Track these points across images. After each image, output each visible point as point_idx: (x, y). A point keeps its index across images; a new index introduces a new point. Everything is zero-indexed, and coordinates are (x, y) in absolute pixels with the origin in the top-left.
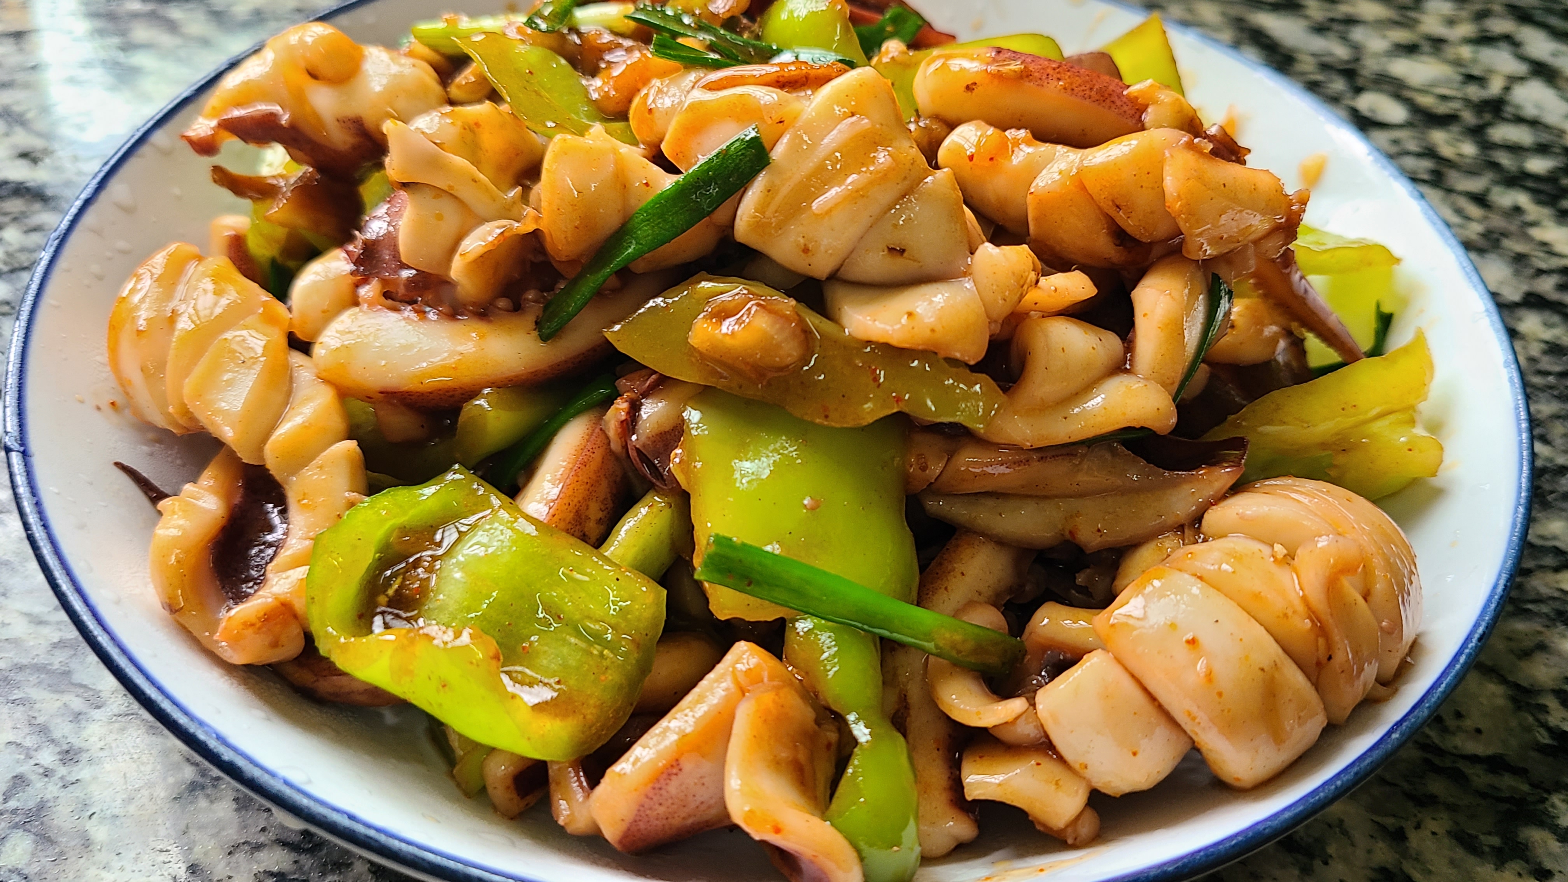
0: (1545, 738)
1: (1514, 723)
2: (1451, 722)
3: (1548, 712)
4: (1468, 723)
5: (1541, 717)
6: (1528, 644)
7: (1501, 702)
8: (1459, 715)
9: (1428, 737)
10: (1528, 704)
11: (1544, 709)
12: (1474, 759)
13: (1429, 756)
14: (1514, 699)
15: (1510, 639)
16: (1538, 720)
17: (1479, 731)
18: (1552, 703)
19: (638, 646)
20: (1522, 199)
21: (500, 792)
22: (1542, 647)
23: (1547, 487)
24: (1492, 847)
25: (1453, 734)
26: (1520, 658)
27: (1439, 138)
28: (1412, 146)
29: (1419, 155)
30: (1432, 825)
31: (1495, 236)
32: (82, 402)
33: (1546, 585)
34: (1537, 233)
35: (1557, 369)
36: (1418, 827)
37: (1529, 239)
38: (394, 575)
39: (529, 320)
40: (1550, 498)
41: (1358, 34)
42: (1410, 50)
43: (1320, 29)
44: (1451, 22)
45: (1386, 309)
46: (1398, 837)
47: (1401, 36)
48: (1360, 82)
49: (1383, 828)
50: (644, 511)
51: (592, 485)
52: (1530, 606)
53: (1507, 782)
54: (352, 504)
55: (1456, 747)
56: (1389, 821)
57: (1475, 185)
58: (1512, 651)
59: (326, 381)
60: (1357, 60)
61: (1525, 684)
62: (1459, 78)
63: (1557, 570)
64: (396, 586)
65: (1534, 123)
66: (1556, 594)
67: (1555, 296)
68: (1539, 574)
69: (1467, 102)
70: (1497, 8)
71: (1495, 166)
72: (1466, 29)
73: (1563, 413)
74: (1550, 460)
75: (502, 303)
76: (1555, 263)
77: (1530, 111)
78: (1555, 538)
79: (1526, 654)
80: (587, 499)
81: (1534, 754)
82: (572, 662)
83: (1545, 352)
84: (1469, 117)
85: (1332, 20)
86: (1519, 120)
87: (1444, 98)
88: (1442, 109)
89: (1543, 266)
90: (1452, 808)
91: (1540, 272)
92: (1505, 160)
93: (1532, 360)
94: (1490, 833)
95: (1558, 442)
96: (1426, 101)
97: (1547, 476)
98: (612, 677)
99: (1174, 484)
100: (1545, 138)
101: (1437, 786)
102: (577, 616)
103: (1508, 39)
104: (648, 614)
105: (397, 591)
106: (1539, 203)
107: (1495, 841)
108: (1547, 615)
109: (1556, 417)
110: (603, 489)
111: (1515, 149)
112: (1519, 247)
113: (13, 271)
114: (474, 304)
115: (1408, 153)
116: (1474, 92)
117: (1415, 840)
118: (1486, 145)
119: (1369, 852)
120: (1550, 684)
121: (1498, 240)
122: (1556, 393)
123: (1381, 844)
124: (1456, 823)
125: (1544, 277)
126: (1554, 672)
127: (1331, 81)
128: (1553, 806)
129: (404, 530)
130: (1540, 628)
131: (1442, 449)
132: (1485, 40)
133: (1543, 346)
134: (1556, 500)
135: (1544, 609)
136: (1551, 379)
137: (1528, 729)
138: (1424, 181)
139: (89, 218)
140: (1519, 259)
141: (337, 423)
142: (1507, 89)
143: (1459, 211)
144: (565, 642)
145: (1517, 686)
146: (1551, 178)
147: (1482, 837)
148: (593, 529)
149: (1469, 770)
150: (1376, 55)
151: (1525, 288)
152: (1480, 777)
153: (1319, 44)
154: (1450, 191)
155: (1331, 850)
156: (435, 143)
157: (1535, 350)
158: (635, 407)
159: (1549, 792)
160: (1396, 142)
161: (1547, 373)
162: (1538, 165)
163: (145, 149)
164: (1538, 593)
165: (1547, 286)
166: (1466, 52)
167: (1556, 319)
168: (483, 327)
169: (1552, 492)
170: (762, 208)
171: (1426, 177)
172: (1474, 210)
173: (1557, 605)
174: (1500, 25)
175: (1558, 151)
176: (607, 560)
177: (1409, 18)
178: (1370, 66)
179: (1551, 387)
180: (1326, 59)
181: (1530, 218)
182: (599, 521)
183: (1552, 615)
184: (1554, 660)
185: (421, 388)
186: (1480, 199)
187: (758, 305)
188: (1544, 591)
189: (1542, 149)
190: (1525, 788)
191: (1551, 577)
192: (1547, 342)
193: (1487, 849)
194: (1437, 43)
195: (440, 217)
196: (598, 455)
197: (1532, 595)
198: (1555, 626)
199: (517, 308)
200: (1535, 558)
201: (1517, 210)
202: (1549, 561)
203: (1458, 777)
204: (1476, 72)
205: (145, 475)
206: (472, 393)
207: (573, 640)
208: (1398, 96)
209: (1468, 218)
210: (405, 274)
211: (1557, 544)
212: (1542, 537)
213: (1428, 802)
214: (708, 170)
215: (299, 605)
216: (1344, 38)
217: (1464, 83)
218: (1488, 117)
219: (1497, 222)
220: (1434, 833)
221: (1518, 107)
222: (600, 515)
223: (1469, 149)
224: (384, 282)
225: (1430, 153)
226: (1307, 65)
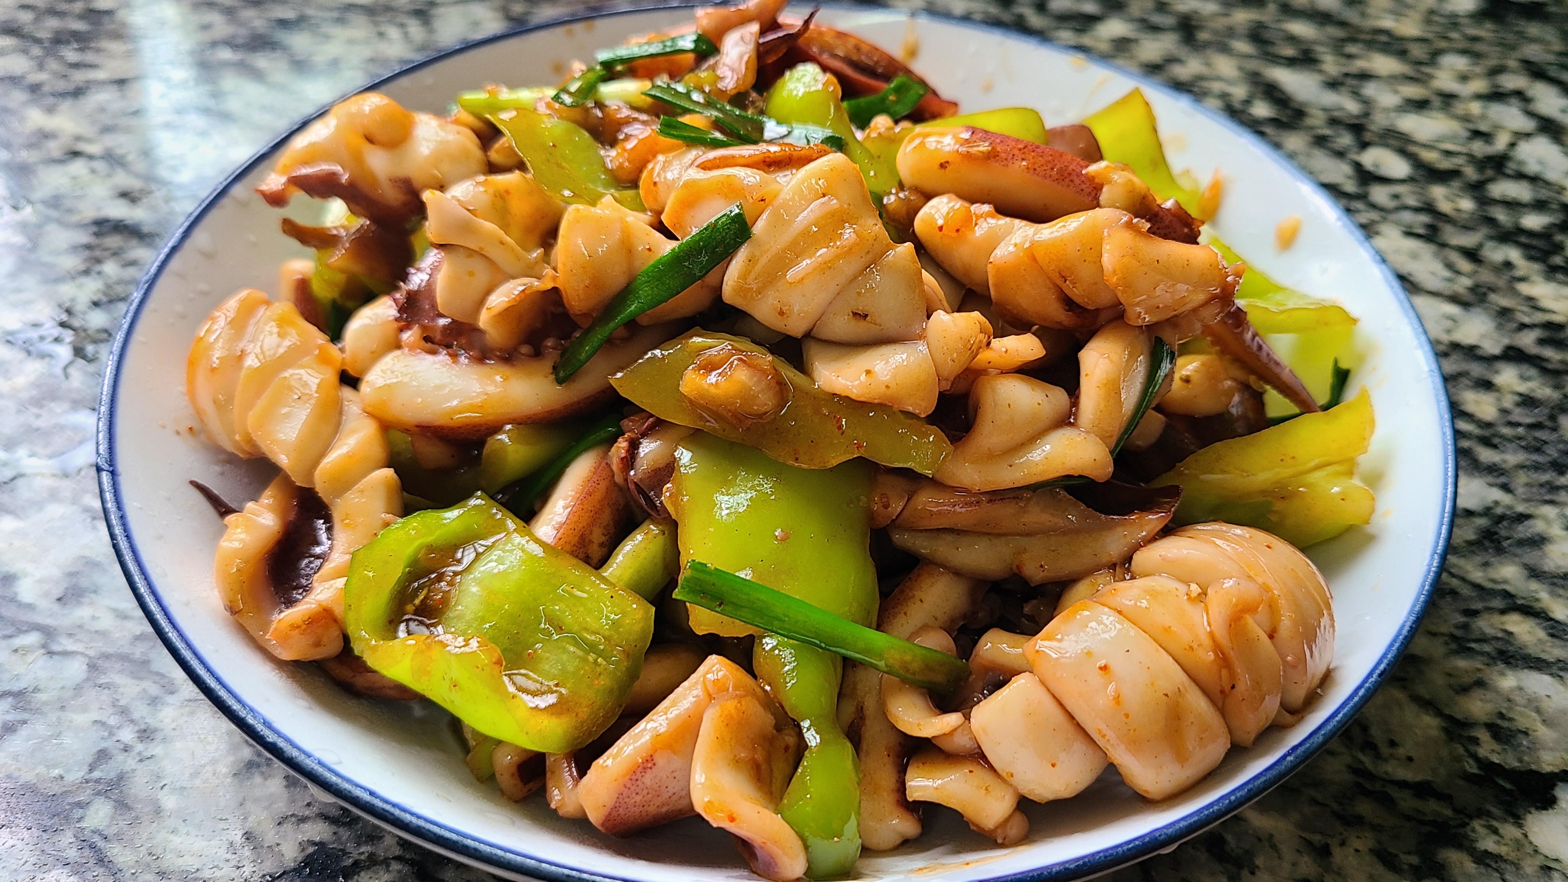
0: (1472, 768)
1: (1444, 753)
2: (1385, 750)
3: (1478, 744)
4: (1401, 751)
5: (1472, 748)
6: (1467, 680)
7: (1435, 733)
8: (1393, 744)
9: (1361, 762)
10: (1460, 736)
11: (1476, 741)
12: (1403, 784)
13: (1361, 780)
14: (1446, 730)
15: (1450, 675)
16: (1467, 751)
17: (1410, 759)
18: (1484, 736)
19: (628, 655)
20: (1514, 254)
21: (506, 779)
22: (1481, 684)
23: (1503, 533)
24: (1411, 865)
25: (1386, 760)
26: (1457, 692)
27: (1439, 193)
28: (1412, 201)
29: (1417, 210)
30: (1357, 844)
31: (1484, 290)
32: (164, 427)
33: (1492, 626)
34: (1524, 288)
35: (1528, 420)
36: (1343, 844)
37: (1515, 293)
38: (421, 587)
39: (547, 365)
40: (1505, 544)
41: (1370, 90)
42: (1420, 105)
43: (1333, 84)
44: (1464, 78)
45: (1344, 365)
46: (1323, 853)
47: (1413, 91)
48: (1368, 137)
49: (1309, 843)
50: (639, 537)
51: (596, 514)
52: (1473, 645)
53: (1433, 807)
54: (387, 525)
55: (1386, 773)
56: (1316, 838)
57: (1468, 240)
58: (1451, 686)
59: (371, 415)
60: (1367, 115)
61: (1459, 716)
62: (1466, 134)
63: (1503, 612)
64: (421, 597)
65: (1534, 179)
66: (1500, 635)
67: (1535, 350)
68: (1486, 616)
69: (1472, 158)
70: (1512, 63)
71: (1491, 221)
72: (1479, 85)
73: (1528, 463)
74: (1510, 508)
75: (525, 349)
76: (1539, 317)
77: (1532, 168)
78: (1505, 582)
79: (1464, 690)
80: (592, 524)
81: (1461, 782)
82: (570, 668)
83: (1518, 405)
84: (1471, 173)
85: (1347, 75)
86: (1521, 176)
87: (1448, 153)
88: (1445, 164)
89: (1526, 320)
90: (1377, 828)
91: (1523, 326)
92: (1501, 216)
93: (1504, 411)
94: (1409, 853)
95: (1520, 490)
96: (1430, 156)
97: (1505, 523)
98: (604, 682)
99: (1110, 527)
100: (1544, 194)
101: (1365, 808)
102: (576, 628)
103: (1519, 94)
104: (638, 627)
105: (422, 601)
106: (1530, 258)
107: (1414, 860)
108: (1488, 654)
109: (1521, 467)
110: (607, 517)
111: (1512, 205)
112: (1505, 302)
113: (111, 302)
114: (500, 350)
115: (1406, 208)
116: (1479, 148)
117: (1338, 855)
118: (1484, 201)
119: (1294, 864)
120: (1484, 718)
121: (1485, 294)
122: (1523, 443)
123: (1306, 858)
124: (1379, 842)
125: (1526, 331)
126: (1489, 707)
127: (1339, 136)
128: (1473, 830)
129: (430, 549)
130: (1480, 666)
131: (1373, 499)
132: (1497, 96)
133: (1517, 398)
134: (1509, 546)
135: (1487, 648)
136: (1521, 430)
137: (1458, 759)
138: (1418, 236)
139: (175, 264)
140: (1504, 313)
141: (377, 451)
142: (1513, 145)
143: (1450, 266)
144: (565, 651)
145: (1451, 719)
146: (1545, 235)
147: (1402, 856)
148: (596, 552)
149: (1396, 794)
150: (1386, 110)
151: (1506, 341)
152: (1407, 802)
153: (1331, 98)
154: (1443, 245)
155: (1259, 861)
156: (469, 210)
157: (1508, 402)
158: (634, 446)
159: (1471, 818)
160: (1396, 197)
161: (1519, 425)
162: (1533, 221)
163: (225, 201)
164: (1483, 633)
165: (1527, 340)
166: (1475, 108)
167: (1533, 372)
168: (507, 370)
169: (1508, 538)
170: (744, 276)
171: (1421, 231)
172: (1465, 265)
173: (1500, 645)
174: (1512, 82)
175: (1554, 206)
176: (605, 580)
177: (1423, 73)
178: (1379, 121)
179: (1520, 438)
180: (1336, 114)
181: (1519, 273)
182: (602, 545)
183: (1494, 654)
184: (1490, 695)
185: (451, 424)
186: (1472, 255)
187: (740, 360)
188: (1490, 631)
189: (1540, 206)
190: (1448, 812)
191: (1497, 619)
192: (1521, 395)
193: (1406, 867)
194: (1448, 99)
195: (471, 274)
196: (603, 486)
197: (1476, 635)
198: (1496, 664)
199: (537, 354)
200: (1482, 599)
201: (1508, 265)
202: (1497, 603)
203: (1386, 801)
204: (1483, 127)
205: (216, 492)
206: (496, 429)
207: (572, 649)
208: (1403, 152)
209: (1458, 272)
210: (442, 322)
211: (1507, 587)
212: (1493, 581)
213: (1356, 822)
214: (701, 239)
215: (338, 611)
216: (1356, 94)
217: (1470, 139)
218: (1489, 173)
219: (1486, 276)
220: (1357, 851)
221: (1521, 163)
222: (603, 539)
223: (1467, 204)
224: (424, 328)
225: (1429, 208)
226: (1317, 120)
